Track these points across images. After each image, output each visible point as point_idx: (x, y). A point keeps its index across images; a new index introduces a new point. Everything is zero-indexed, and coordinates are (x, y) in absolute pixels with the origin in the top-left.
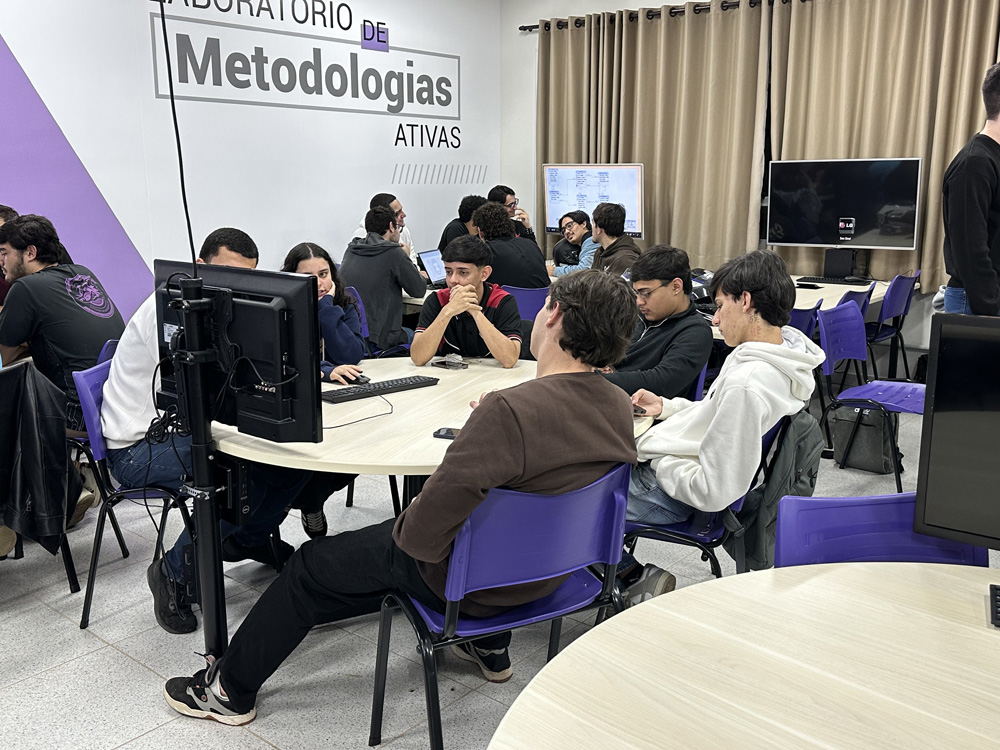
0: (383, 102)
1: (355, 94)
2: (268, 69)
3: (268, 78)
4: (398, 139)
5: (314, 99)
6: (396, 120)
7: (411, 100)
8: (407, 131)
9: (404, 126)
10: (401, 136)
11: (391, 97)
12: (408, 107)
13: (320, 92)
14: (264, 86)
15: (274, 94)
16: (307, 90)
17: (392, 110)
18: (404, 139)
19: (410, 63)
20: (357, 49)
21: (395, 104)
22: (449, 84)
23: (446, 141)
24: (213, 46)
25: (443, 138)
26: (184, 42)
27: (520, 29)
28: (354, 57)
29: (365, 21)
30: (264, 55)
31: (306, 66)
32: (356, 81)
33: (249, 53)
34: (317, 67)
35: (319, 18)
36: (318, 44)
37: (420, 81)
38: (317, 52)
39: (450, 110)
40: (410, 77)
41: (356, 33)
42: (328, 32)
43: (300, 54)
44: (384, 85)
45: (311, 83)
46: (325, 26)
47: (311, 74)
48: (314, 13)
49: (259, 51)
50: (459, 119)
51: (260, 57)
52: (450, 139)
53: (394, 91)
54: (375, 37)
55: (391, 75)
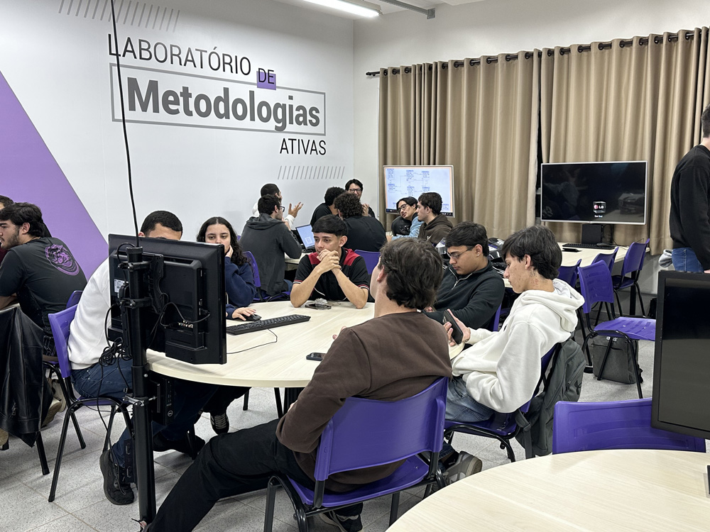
0: (272, 124)
1: (253, 119)
2: (192, 101)
3: (192, 108)
4: (282, 149)
5: (224, 122)
6: (281, 136)
7: (291, 122)
8: (289, 143)
9: (287, 140)
10: (284, 147)
11: (277, 120)
12: (289, 127)
13: (228, 117)
14: (189, 113)
15: (196, 119)
16: (219, 116)
17: (279, 129)
18: (286, 149)
19: (291, 98)
20: (254, 88)
21: (280, 125)
22: (318, 112)
23: (316, 150)
24: (153, 86)
25: (314, 148)
26: (133, 83)
27: (367, 74)
28: (252, 93)
29: (259, 69)
30: (189, 92)
31: (218, 99)
32: (252, 110)
33: (179, 91)
34: (226, 100)
35: (227, 67)
36: (227, 85)
37: (298, 109)
38: (226, 90)
39: (319, 129)
40: (291, 107)
41: (253, 77)
42: (234, 76)
43: (214, 91)
44: (272, 112)
45: (222, 111)
46: (232, 72)
47: (222, 105)
48: (224, 63)
49: (186, 89)
50: (324, 135)
51: (186, 93)
52: (319, 148)
53: (280, 116)
54: (266, 79)
55: (277, 106)
